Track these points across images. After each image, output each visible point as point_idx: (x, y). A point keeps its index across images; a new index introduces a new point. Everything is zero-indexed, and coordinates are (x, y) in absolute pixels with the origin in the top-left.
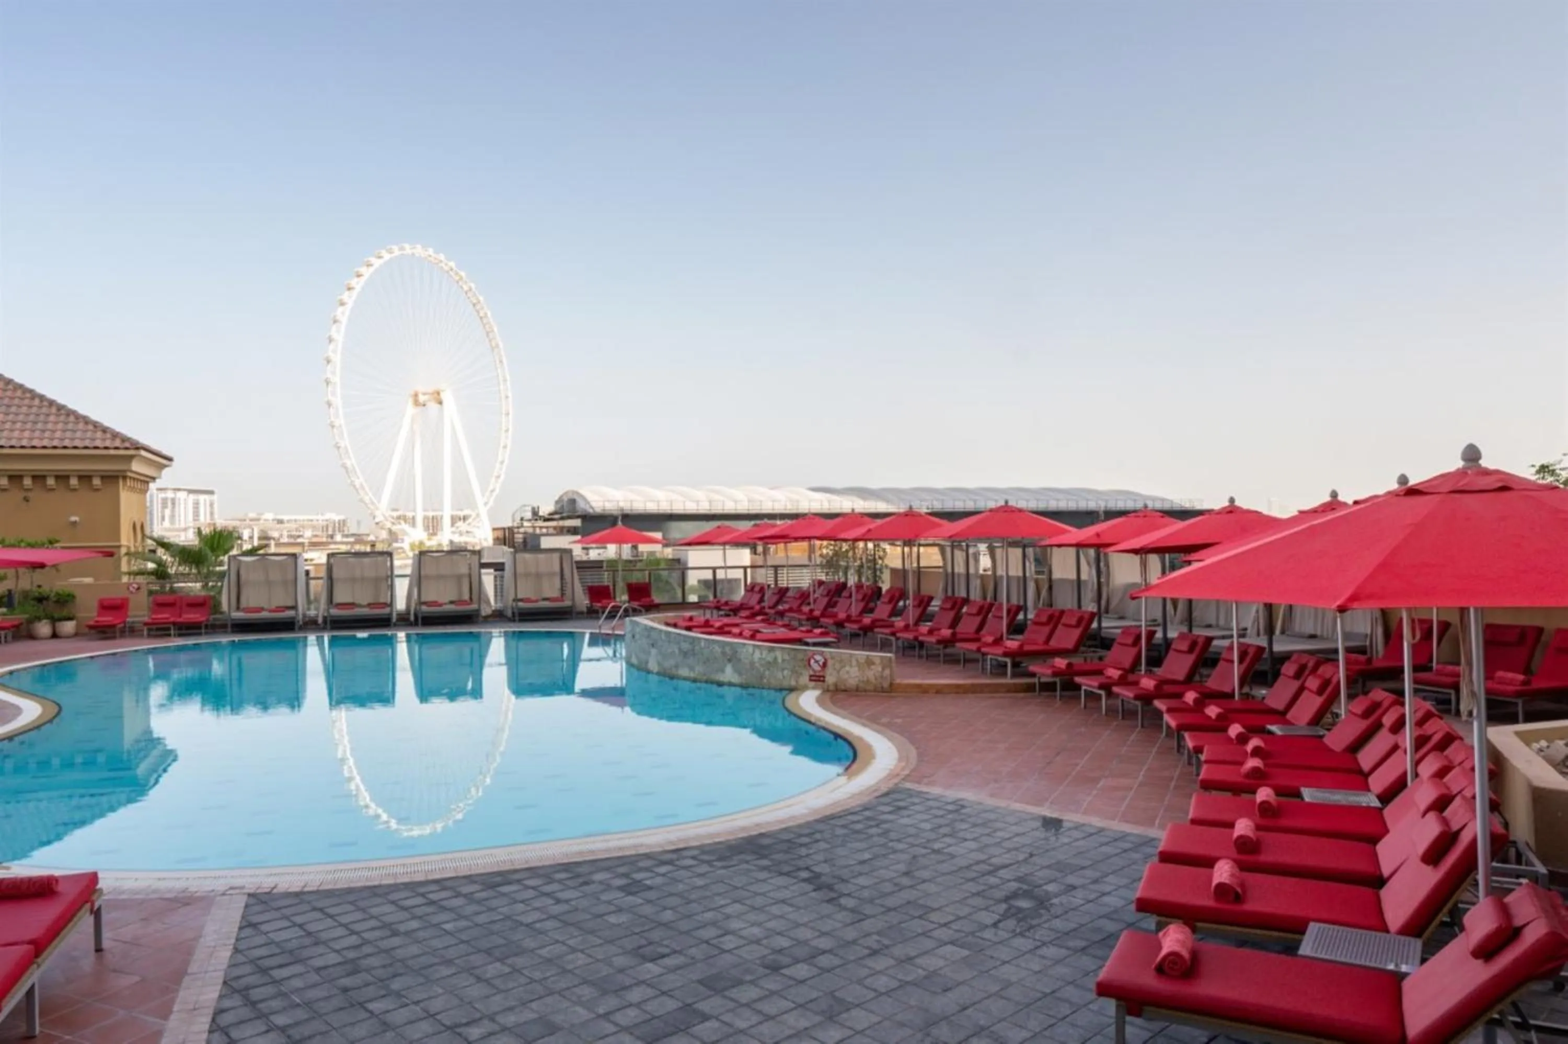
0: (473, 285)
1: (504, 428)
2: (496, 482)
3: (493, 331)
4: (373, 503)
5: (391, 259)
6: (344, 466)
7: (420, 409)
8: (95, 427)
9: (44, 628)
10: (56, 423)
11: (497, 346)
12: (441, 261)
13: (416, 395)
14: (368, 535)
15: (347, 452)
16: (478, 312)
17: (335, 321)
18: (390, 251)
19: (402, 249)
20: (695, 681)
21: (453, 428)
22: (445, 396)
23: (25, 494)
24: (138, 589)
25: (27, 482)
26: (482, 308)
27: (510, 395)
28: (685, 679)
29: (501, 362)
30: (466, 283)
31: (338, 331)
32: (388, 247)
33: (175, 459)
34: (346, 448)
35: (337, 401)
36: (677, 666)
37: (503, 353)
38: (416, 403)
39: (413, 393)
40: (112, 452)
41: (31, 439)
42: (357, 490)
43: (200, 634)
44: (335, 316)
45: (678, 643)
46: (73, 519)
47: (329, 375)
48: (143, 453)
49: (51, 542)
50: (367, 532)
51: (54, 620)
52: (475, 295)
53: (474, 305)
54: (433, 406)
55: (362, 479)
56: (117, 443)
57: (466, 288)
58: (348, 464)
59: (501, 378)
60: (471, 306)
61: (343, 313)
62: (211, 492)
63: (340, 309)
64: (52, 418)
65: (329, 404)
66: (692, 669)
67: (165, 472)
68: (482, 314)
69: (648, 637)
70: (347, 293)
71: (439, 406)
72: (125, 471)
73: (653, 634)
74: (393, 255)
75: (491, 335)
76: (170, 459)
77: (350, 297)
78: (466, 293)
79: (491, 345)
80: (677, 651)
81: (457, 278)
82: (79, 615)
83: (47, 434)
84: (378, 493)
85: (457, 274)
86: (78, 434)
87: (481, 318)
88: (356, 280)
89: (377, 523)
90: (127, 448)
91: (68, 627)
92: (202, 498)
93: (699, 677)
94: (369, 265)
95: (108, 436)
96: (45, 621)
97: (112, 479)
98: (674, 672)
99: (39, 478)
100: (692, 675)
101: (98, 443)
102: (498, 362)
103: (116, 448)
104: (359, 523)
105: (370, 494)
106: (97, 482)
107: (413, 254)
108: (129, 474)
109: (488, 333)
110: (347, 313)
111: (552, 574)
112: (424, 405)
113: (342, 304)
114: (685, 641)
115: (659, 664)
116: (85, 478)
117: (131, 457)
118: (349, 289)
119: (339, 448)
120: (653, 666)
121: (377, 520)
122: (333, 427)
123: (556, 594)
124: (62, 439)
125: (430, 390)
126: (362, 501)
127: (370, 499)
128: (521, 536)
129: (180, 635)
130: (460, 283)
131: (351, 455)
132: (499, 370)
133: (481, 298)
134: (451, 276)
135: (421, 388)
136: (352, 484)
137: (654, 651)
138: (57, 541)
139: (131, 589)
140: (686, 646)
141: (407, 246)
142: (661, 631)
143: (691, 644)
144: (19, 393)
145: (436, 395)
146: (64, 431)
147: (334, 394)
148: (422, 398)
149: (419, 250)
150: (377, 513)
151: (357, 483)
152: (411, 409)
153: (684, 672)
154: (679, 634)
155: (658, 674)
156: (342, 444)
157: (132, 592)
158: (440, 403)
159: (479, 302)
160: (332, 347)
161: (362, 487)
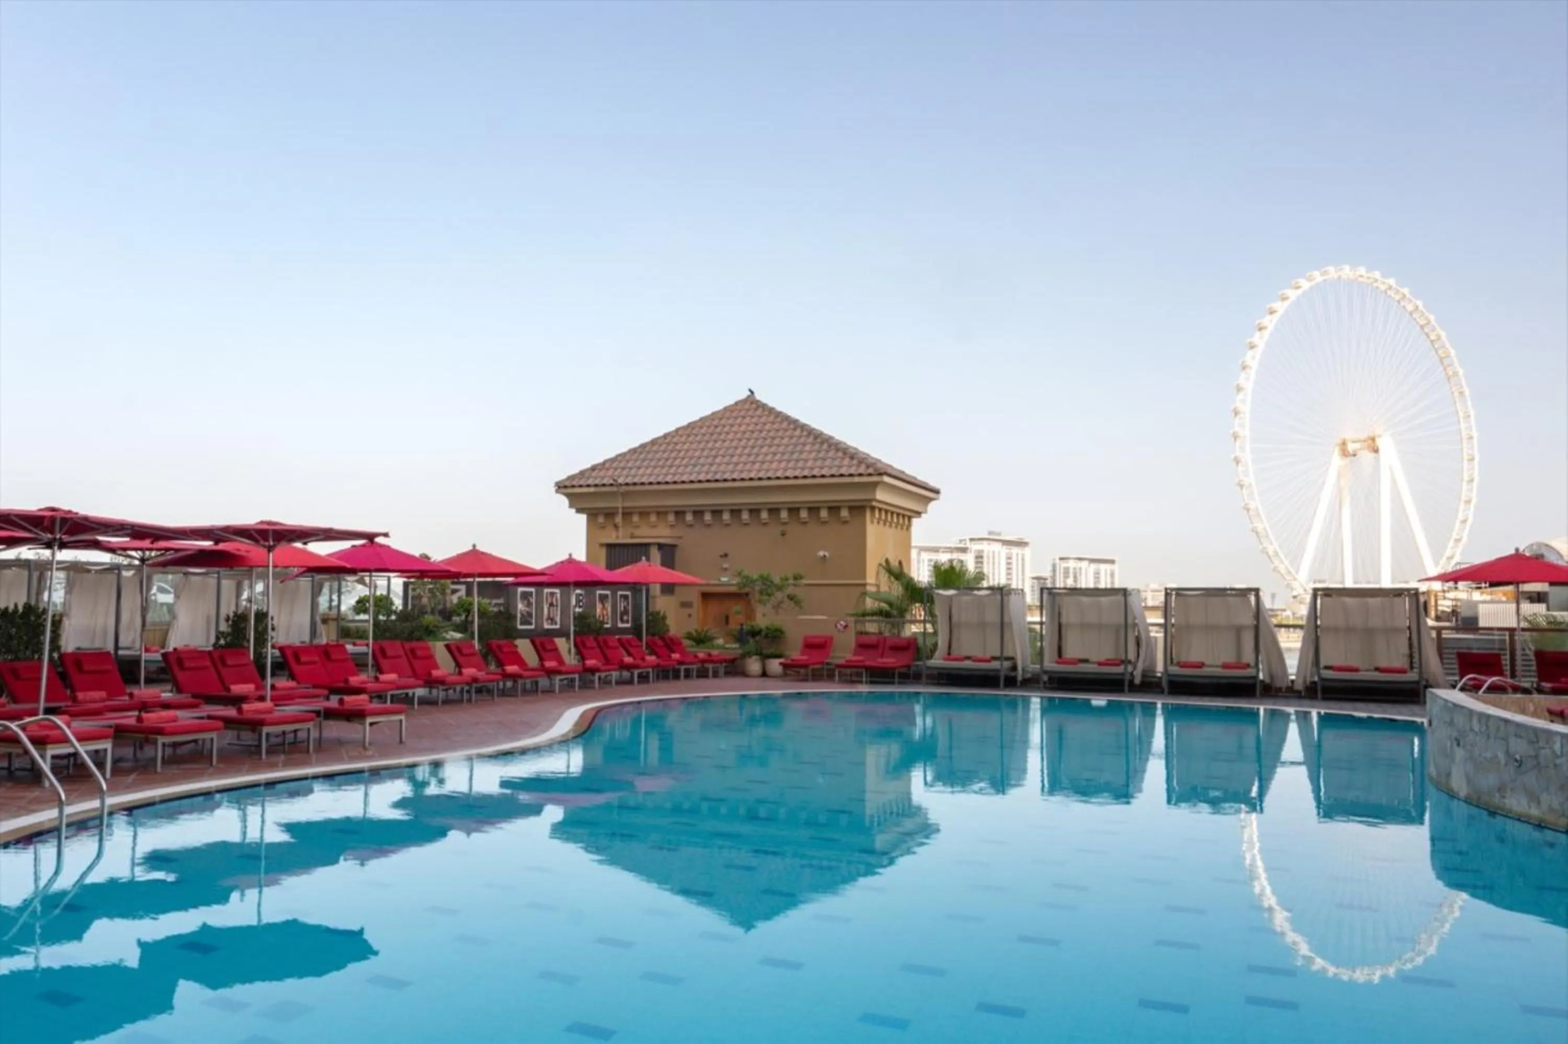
0: (1420, 303)
1: (1466, 478)
2: (1455, 546)
3: (1448, 356)
4: (1290, 573)
5: (1311, 288)
6: (1255, 531)
7: (1348, 460)
8: (845, 453)
9: (754, 665)
10: (810, 452)
11: (1456, 374)
12: (1376, 280)
13: (1344, 444)
14: (1284, 610)
15: (1258, 515)
16: (1428, 335)
17: (1244, 368)
18: (1310, 279)
19: (1325, 273)
20: (1540, 826)
21: (1394, 482)
22: (1380, 443)
23: (781, 528)
24: (846, 627)
25: (784, 515)
26: (1434, 330)
27: (1475, 434)
28: (1519, 819)
29: (1461, 393)
30: (1410, 301)
31: (1248, 379)
32: (1308, 274)
33: (942, 491)
34: (1257, 509)
35: (1247, 457)
36: (1501, 789)
37: (1464, 383)
38: (1345, 453)
39: (1340, 442)
40: (857, 479)
41: (785, 470)
42: (1269, 557)
43: (892, 683)
44: (1243, 362)
45: (1505, 739)
46: (821, 553)
47: (1237, 429)
48: (886, 479)
49: (795, 578)
50: (1283, 607)
51: (765, 657)
52: (1423, 314)
53: (1422, 327)
54: (1366, 456)
55: (1276, 545)
56: (862, 470)
57: (1410, 308)
58: (1260, 527)
59: (1461, 414)
60: (1418, 328)
61: (1253, 358)
62: (1112, 562)
63: (1250, 353)
64: (808, 448)
65: (1237, 461)
66: (1534, 798)
67: (932, 506)
68: (1433, 337)
69: (1451, 723)
70: (1258, 334)
71: (1373, 455)
72: (870, 500)
73: (1460, 720)
74: (1313, 283)
75: (1446, 362)
76: (937, 492)
77: (1261, 338)
78: (1411, 314)
79: (1447, 374)
80: (1501, 756)
81: (1397, 297)
82: (787, 653)
83: (800, 464)
84: (1296, 559)
85: (1397, 292)
86: (828, 462)
87: (1432, 341)
88: (1268, 317)
89: (1295, 597)
90: (870, 475)
91: (775, 665)
92: (1103, 567)
93: (1550, 818)
94: (1284, 298)
95: (855, 462)
96: (755, 657)
97: (859, 509)
98: (1496, 799)
99: (794, 511)
100: (1534, 812)
101: (844, 471)
102: (1456, 394)
103: (860, 475)
104: (1273, 596)
105: (1286, 563)
106: (844, 513)
107: (1339, 277)
108: (874, 504)
109: (1441, 360)
110: (1258, 357)
111: (1391, 631)
112: (1354, 455)
113: (1252, 347)
114: (1517, 736)
115: (1469, 781)
116: (834, 509)
117: (874, 485)
118: (1260, 329)
119: (1248, 510)
120: (1459, 784)
121: (1295, 593)
122: (1241, 486)
123: (1400, 662)
124: (812, 469)
125: (1363, 436)
126: (1275, 569)
127: (1286, 568)
128: (1449, 603)
129: (872, 682)
130: (1402, 304)
131: (1263, 518)
132: (1458, 404)
133: (1432, 318)
134: (1390, 296)
135: (1349, 435)
136: (1264, 551)
137: (1459, 753)
138: (801, 578)
139: (839, 626)
140: (1519, 747)
141: (1331, 269)
142: (1471, 712)
143: (1531, 742)
144: (785, 425)
145: (1370, 442)
146: (815, 460)
147: (1242, 449)
148: (1351, 447)
149: (1347, 271)
150: (1295, 584)
151: (1271, 551)
152: (1337, 460)
153: (1517, 803)
154: (1506, 721)
155: (1468, 801)
156: (1252, 506)
157: (839, 631)
158: (1376, 451)
159: (1429, 323)
160: (1241, 396)
161: (1276, 554)
